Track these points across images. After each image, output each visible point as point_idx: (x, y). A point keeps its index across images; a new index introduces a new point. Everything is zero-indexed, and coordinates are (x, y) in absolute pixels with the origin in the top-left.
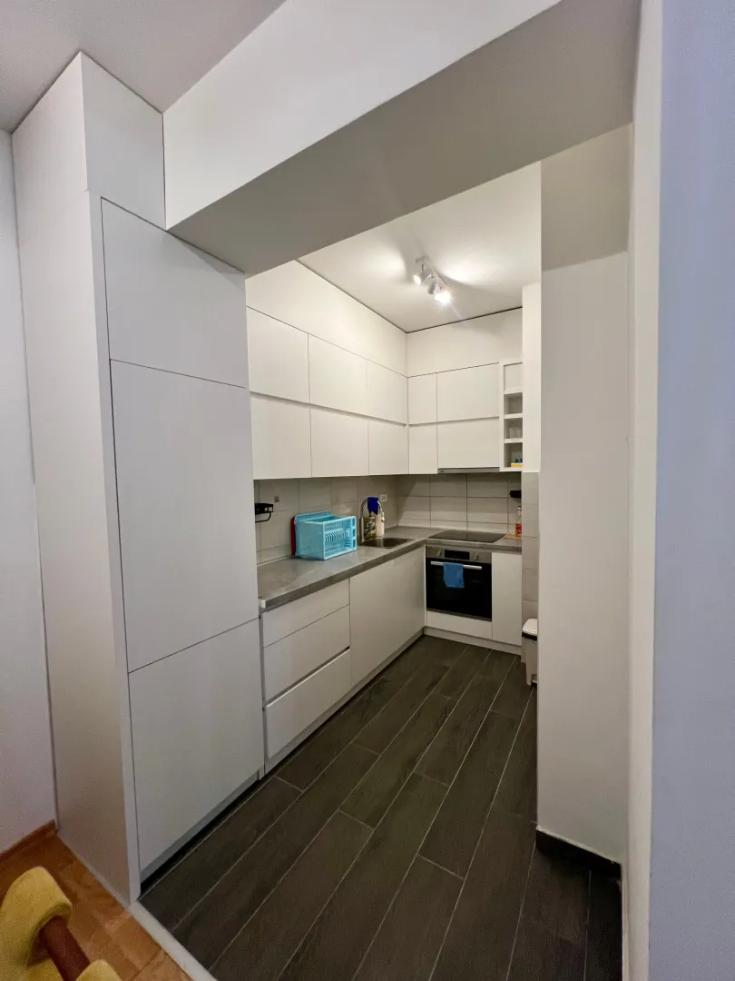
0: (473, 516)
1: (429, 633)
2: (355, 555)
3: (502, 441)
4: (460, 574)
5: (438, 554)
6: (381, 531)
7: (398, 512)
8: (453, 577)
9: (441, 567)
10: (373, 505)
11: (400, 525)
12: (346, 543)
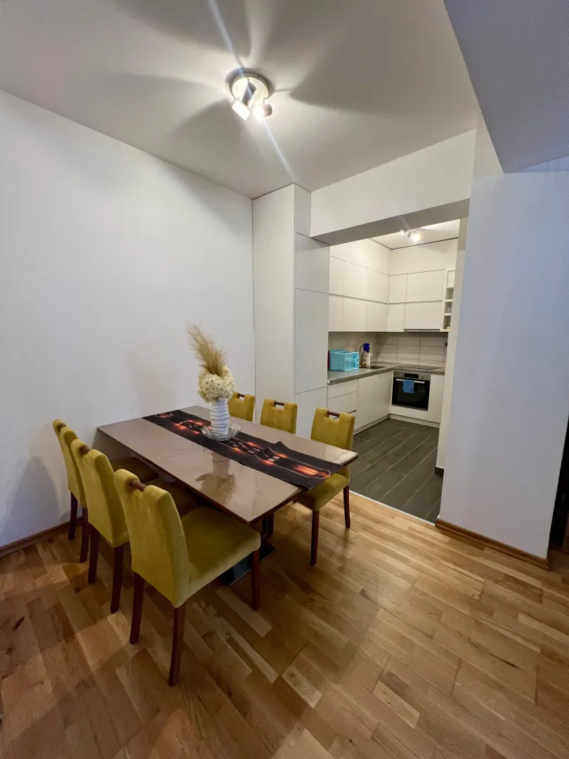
0: (422, 357)
1: (392, 417)
2: (357, 371)
3: (443, 314)
4: (412, 386)
5: (401, 375)
6: (368, 363)
7: (377, 354)
8: (408, 387)
9: (402, 382)
10: (366, 348)
11: (378, 361)
12: (354, 365)
